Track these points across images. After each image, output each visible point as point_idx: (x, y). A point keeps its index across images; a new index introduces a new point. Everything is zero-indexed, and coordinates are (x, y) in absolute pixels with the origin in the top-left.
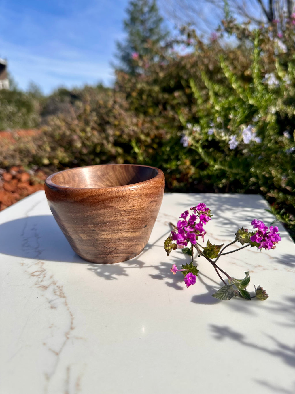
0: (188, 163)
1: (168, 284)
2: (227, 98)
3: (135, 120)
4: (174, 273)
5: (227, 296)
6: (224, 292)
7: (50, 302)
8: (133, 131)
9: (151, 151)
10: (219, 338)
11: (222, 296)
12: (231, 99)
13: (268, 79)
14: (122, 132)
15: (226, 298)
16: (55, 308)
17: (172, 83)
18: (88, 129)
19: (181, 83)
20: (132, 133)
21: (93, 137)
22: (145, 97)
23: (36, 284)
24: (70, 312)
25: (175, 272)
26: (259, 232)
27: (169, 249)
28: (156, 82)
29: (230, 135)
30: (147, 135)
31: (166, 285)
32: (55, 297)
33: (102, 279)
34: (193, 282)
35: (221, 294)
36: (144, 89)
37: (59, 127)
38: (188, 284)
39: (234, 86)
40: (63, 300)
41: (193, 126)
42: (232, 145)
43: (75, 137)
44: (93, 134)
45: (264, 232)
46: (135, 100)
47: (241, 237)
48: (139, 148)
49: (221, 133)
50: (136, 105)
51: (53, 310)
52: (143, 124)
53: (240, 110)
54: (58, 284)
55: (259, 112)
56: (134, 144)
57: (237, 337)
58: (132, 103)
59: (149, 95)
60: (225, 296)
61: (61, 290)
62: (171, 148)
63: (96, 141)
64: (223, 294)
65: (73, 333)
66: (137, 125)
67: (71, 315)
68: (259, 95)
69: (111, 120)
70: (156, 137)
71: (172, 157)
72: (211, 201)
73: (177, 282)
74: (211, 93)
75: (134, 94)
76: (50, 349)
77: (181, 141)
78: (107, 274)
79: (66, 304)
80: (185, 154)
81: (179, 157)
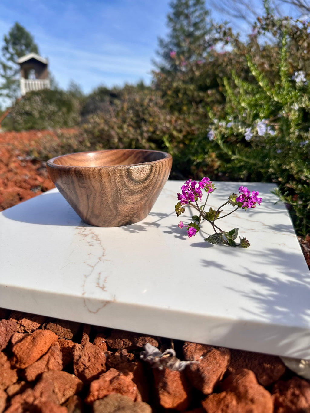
0: (214, 155)
1: (176, 237)
2: (254, 95)
3: (168, 118)
4: (180, 228)
5: (216, 242)
6: (214, 238)
7: (89, 243)
8: (167, 128)
9: (181, 146)
10: (205, 266)
11: (212, 241)
12: (257, 96)
13: (297, 77)
14: (156, 128)
15: (215, 243)
16: (92, 245)
17: (208, 81)
18: (125, 126)
19: (216, 81)
20: (164, 129)
21: (129, 132)
22: (180, 95)
23: (79, 233)
24: (103, 248)
25: (182, 227)
26: (243, 195)
27: (179, 212)
28: (192, 80)
29: (246, 128)
30: (180, 131)
31: (174, 237)
32: (93, 240)
33: (127, 232)
34: (194, 233)
35: (211, 239)
36: (180, 87)
37: (98, 124)
38: (190, 235)
39: (261, 84)
40: (98, 242)
41: (220, 121)
42: (248, 136)
43: (113, 133)
44: (128, 130)
45: (247, 195)
46: (170, 98)
47: (231, 200)
48: (170, 142)
49: (238, 126)
50: (171, 103)
51: (91, 247)
52: (176, 121)
53: (265, 107)
54: (95, 234)
55: (284, 108)
56: (165, 139)
57: (219, 266)
58: (167, 101)
59: (185, 93)
60: (215, 241)
61: (97, 237)
62: (200, 142)
63: (131, 136)
64: (214, 240)
65: (104, 258)
66: (170, 122)
67: (104, 249)
68: (285, 92)
69: (146, 117)
70: (188, 133)
71: (200, 151)
72: (230, 188)
73: (184, 235)
74: (241, 91)
75: (169, 92)
76: (88, 265)
77: (208, 135)
78: (132, 229)
79: (100, 244)
80: (211, 147)
81: (206, 150)
